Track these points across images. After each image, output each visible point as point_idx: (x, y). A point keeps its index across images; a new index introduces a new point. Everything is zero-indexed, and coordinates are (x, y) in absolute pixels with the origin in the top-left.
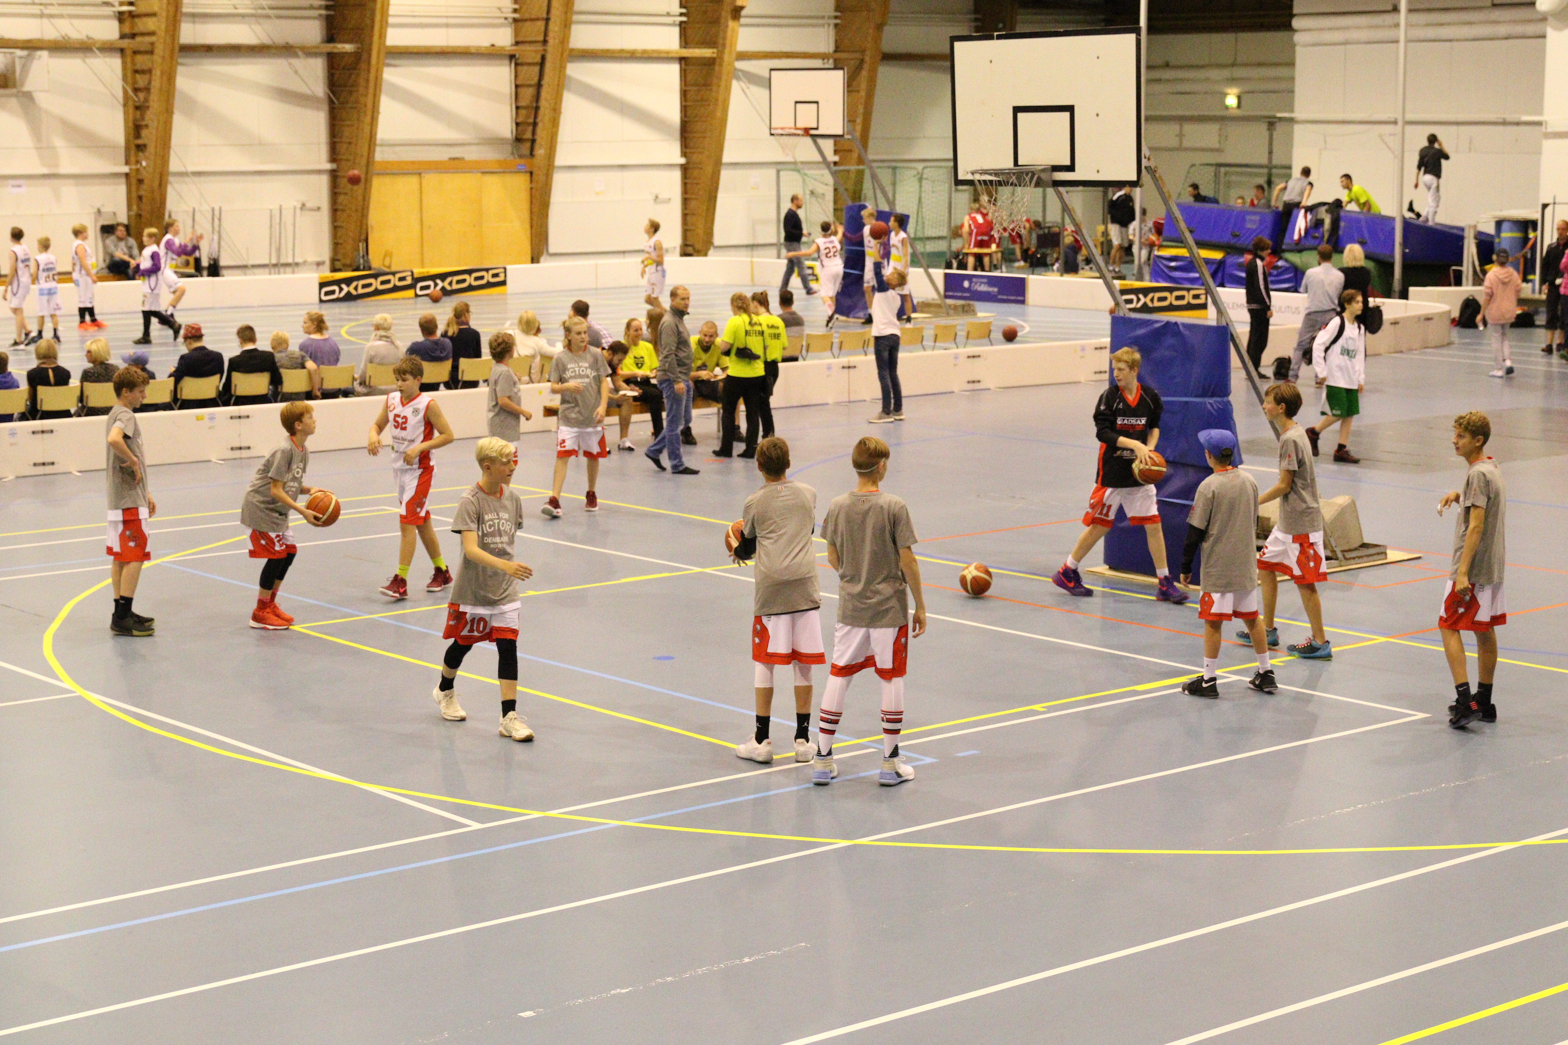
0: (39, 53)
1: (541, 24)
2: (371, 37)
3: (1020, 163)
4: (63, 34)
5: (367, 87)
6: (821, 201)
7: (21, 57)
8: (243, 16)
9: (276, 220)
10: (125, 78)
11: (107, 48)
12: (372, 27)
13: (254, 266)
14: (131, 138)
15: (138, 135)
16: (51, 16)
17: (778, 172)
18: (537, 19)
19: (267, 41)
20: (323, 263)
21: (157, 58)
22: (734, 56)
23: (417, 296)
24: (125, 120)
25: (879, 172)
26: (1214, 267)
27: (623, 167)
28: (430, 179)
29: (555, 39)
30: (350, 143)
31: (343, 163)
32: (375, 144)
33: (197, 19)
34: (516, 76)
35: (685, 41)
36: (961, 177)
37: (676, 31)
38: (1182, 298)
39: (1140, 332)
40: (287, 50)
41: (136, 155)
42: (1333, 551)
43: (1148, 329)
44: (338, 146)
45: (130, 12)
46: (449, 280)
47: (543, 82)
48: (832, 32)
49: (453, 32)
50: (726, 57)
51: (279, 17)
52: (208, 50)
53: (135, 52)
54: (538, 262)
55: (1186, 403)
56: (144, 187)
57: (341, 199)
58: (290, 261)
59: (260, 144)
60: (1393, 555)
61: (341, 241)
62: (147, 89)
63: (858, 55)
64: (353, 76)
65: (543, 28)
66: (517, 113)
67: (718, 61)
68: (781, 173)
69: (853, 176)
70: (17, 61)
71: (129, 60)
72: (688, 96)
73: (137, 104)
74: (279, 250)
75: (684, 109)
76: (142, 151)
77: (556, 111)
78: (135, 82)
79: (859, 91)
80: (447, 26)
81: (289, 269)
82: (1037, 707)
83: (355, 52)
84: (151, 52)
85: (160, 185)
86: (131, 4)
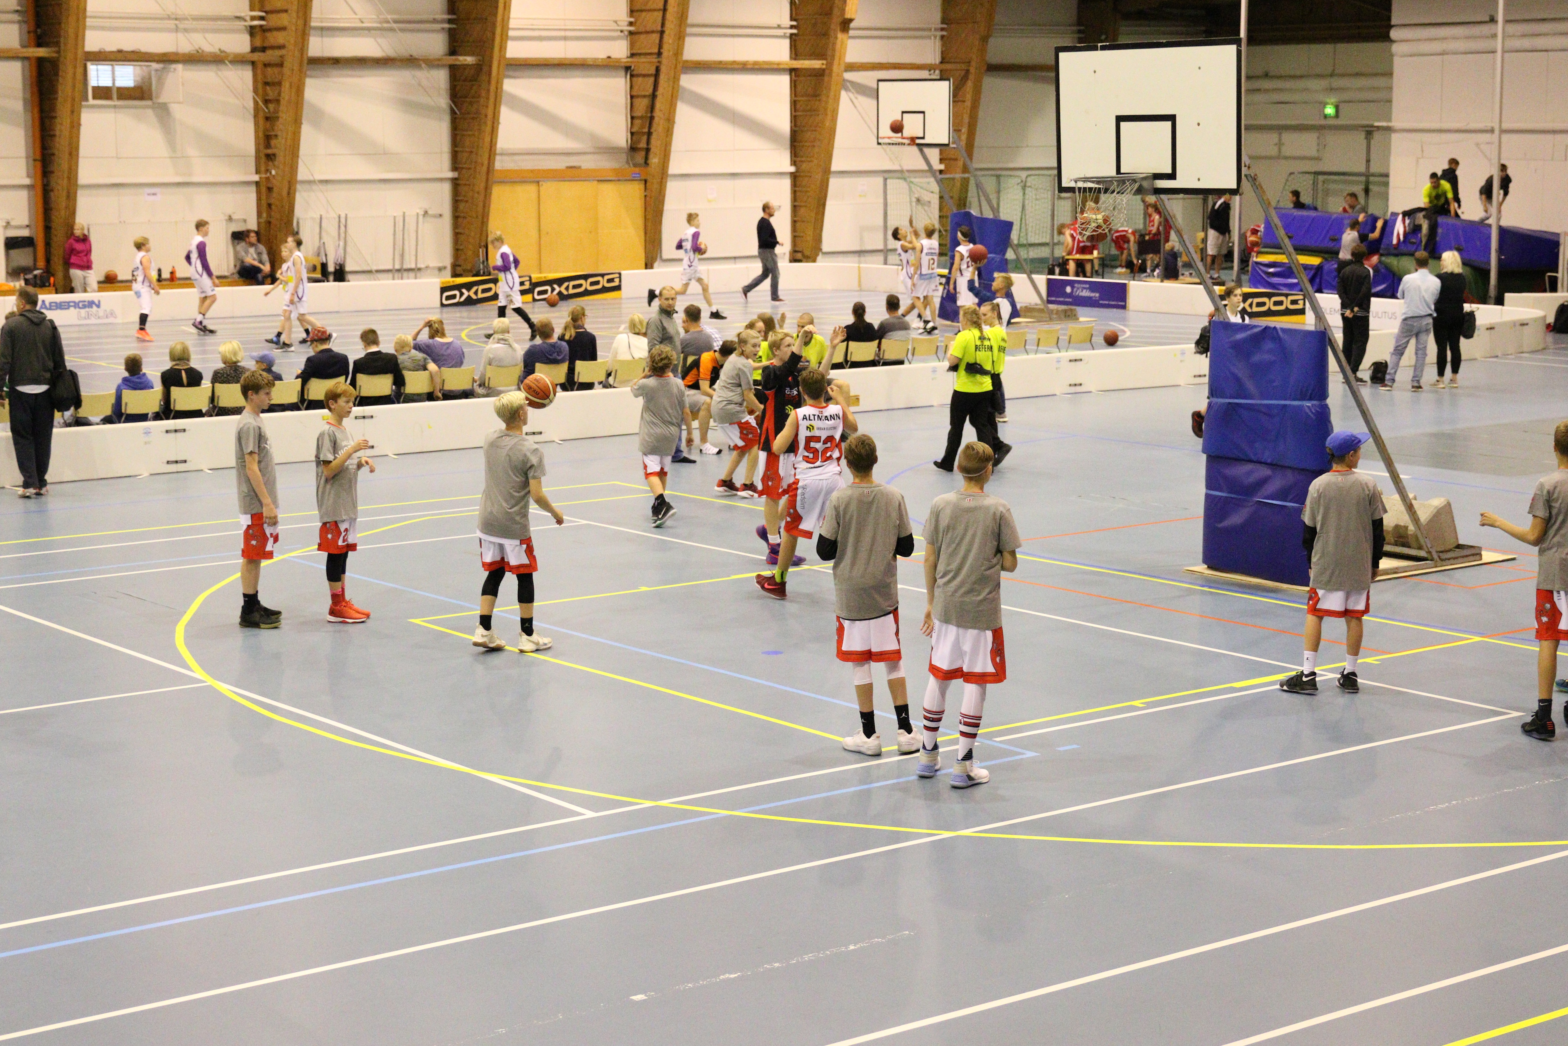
0: (174, 66)
1: (656, 37)
2: (492, 49)
3: (1122, 171)
4: (197, 47)
5: (488, 99)
6: (926, 208)
7: (156, 70)
8: (369, 29)
9: (399, 226)
10: (255, 90)
11: (238, 60)
12: (493, 40)
13: (378, 271)
14: (262, 147)
15: (268, 146)
16: (186, 30)
17: (885, 180)
18: (653, 32)
19: (391, 53)
20: (445, 268)
21: (286, 70)
22: (842, 67)
23: (534, 300)
24: (256, 132)
25: (983, 180)
26: (1312, 272)
27: (734, 175)
28: (548, 187)
29: (669, 51)
30: (472, 152)
31: (464, 171)
32: (495, 154)
33: (324, 33)
34: (631, 87)
35: (795, 52)
36: (1064, 185)
37: (787, 42)
38: (1280, 303)
39: (1240, 336)
40: (410, 62)
41: (267, 165)
42: (1429, 552)
43: (1249, 333)
44: (460, 155)
45: (261, 26)
46: (566, 284)
47: (659, 93)
48: (938, 43)
49: (570, 44)
50: (835, 68)
51: (402, 30)
52: (336, 62)
53: (266, 65)
54: (652, 267)
55: (1285, 406)
56: (274, 194)
57: (462, 206)
58: (413, 266)
59: (385, 154)
60: (1488, 556)
61: (461, 247)
62: (278, 101)
63: (964, 66)
64: (474, 88)
65: (657, 41)
66: (632, 123)
67: (827, 72)
68: (888, 181)
69: (958, 184)
70: (153, 73)
71: (259, 71)
72: (798, 107)
73: (268, 115)
74: (402, 256)
75: (794, 119)
76: (271, 159)
77: (670, 121)
78: (265, 93)
79: (964, 101)
80: (565, 38)
81: (412, 274)
82: (1137, 703)
83: (477, 65)
84: (281, 65)
85: (289, 193)
86: (262, 18)
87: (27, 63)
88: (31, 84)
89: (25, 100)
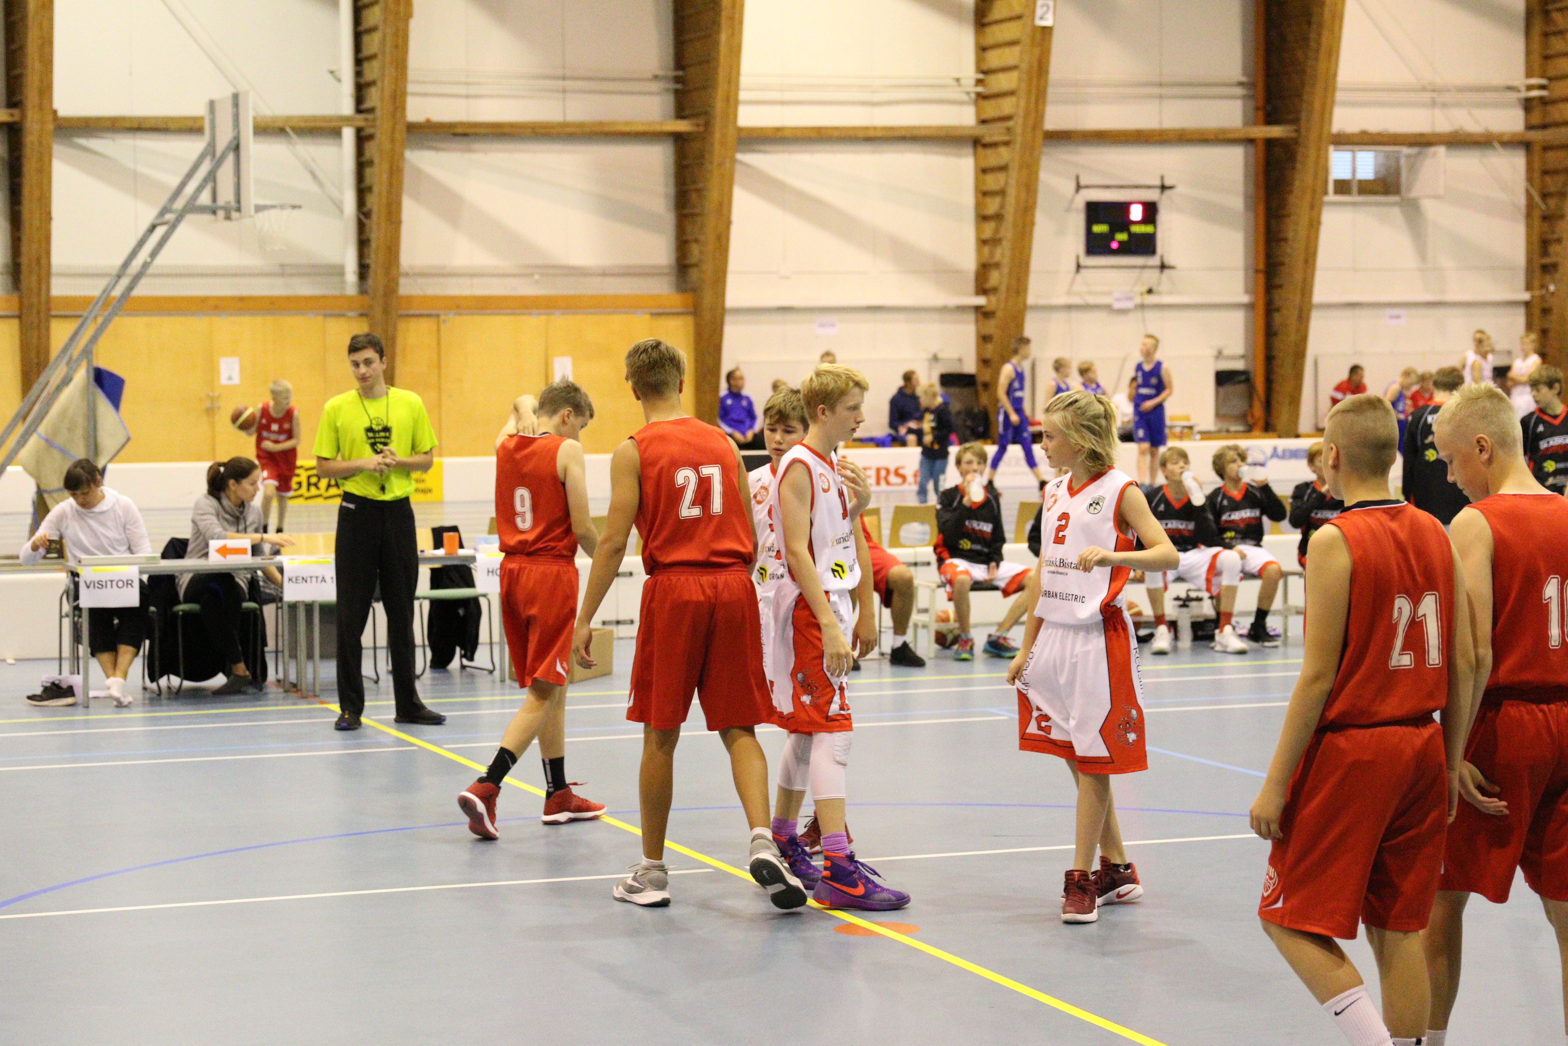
0: (1432, 150)
4: (1460, 125)
7: (1408, 157)
10: (1529, 181)
11: (1510, 143)
14: (1536, 257)
15: (1545, 253)
16: (1444, 105)
24: (1528, 236)
41: (1543, 279)
45: (1542, 98)
53: (1546, 148)
56: (1551, 317)
70: (1403, 161)
71: (1536, 156)
73: (1547, 213)
76: (1551, 271)
78: (1543, 185)
86: (1542, 87)
87: (1251, 149)
88: (1257, 175)
89: (1246, 196)
